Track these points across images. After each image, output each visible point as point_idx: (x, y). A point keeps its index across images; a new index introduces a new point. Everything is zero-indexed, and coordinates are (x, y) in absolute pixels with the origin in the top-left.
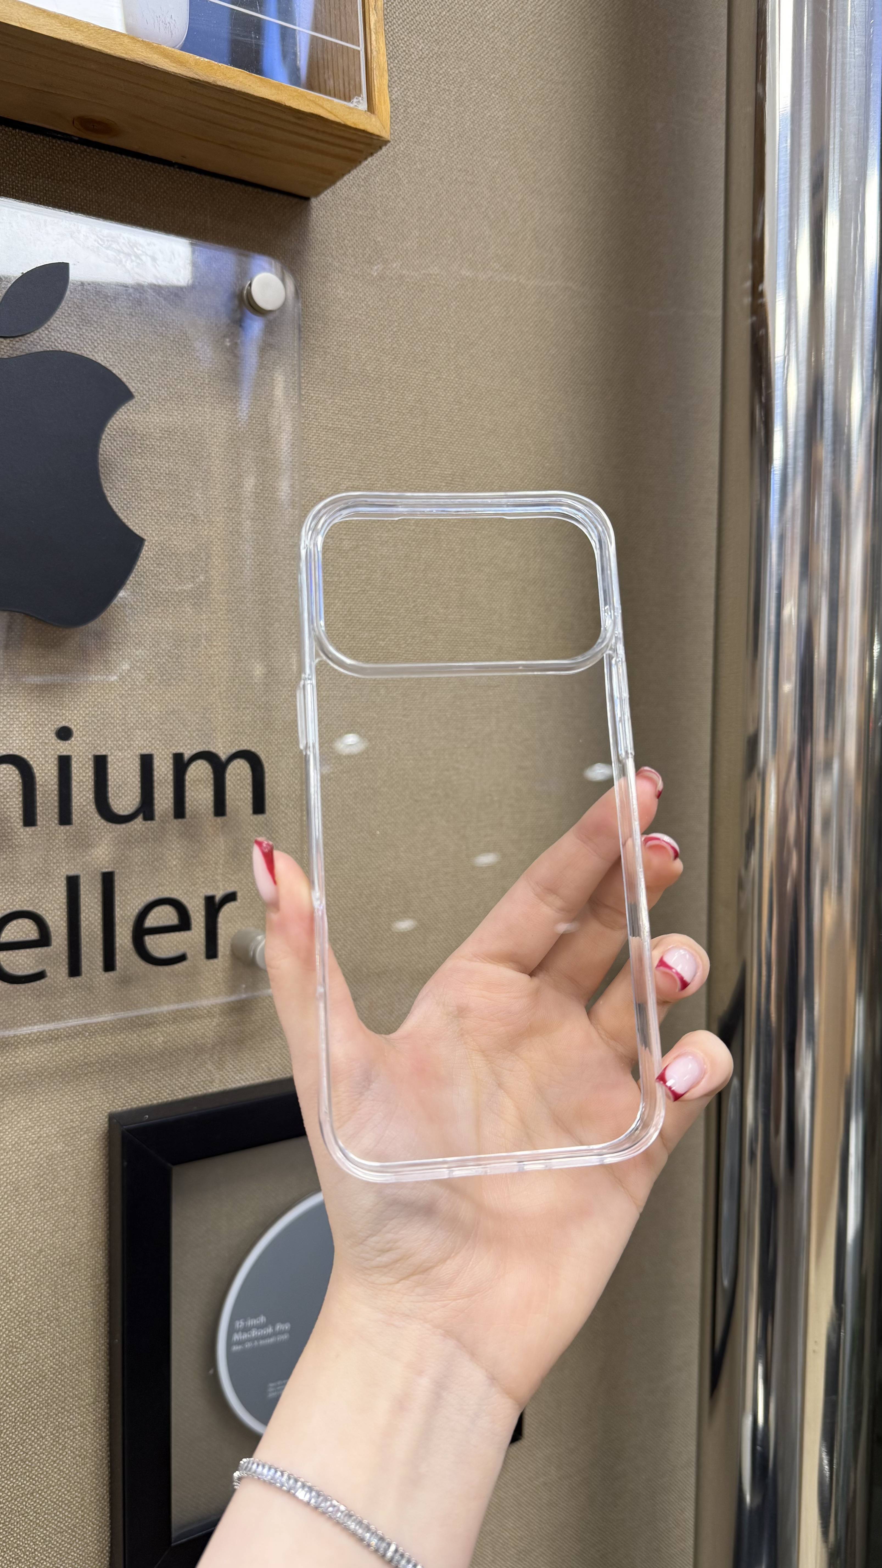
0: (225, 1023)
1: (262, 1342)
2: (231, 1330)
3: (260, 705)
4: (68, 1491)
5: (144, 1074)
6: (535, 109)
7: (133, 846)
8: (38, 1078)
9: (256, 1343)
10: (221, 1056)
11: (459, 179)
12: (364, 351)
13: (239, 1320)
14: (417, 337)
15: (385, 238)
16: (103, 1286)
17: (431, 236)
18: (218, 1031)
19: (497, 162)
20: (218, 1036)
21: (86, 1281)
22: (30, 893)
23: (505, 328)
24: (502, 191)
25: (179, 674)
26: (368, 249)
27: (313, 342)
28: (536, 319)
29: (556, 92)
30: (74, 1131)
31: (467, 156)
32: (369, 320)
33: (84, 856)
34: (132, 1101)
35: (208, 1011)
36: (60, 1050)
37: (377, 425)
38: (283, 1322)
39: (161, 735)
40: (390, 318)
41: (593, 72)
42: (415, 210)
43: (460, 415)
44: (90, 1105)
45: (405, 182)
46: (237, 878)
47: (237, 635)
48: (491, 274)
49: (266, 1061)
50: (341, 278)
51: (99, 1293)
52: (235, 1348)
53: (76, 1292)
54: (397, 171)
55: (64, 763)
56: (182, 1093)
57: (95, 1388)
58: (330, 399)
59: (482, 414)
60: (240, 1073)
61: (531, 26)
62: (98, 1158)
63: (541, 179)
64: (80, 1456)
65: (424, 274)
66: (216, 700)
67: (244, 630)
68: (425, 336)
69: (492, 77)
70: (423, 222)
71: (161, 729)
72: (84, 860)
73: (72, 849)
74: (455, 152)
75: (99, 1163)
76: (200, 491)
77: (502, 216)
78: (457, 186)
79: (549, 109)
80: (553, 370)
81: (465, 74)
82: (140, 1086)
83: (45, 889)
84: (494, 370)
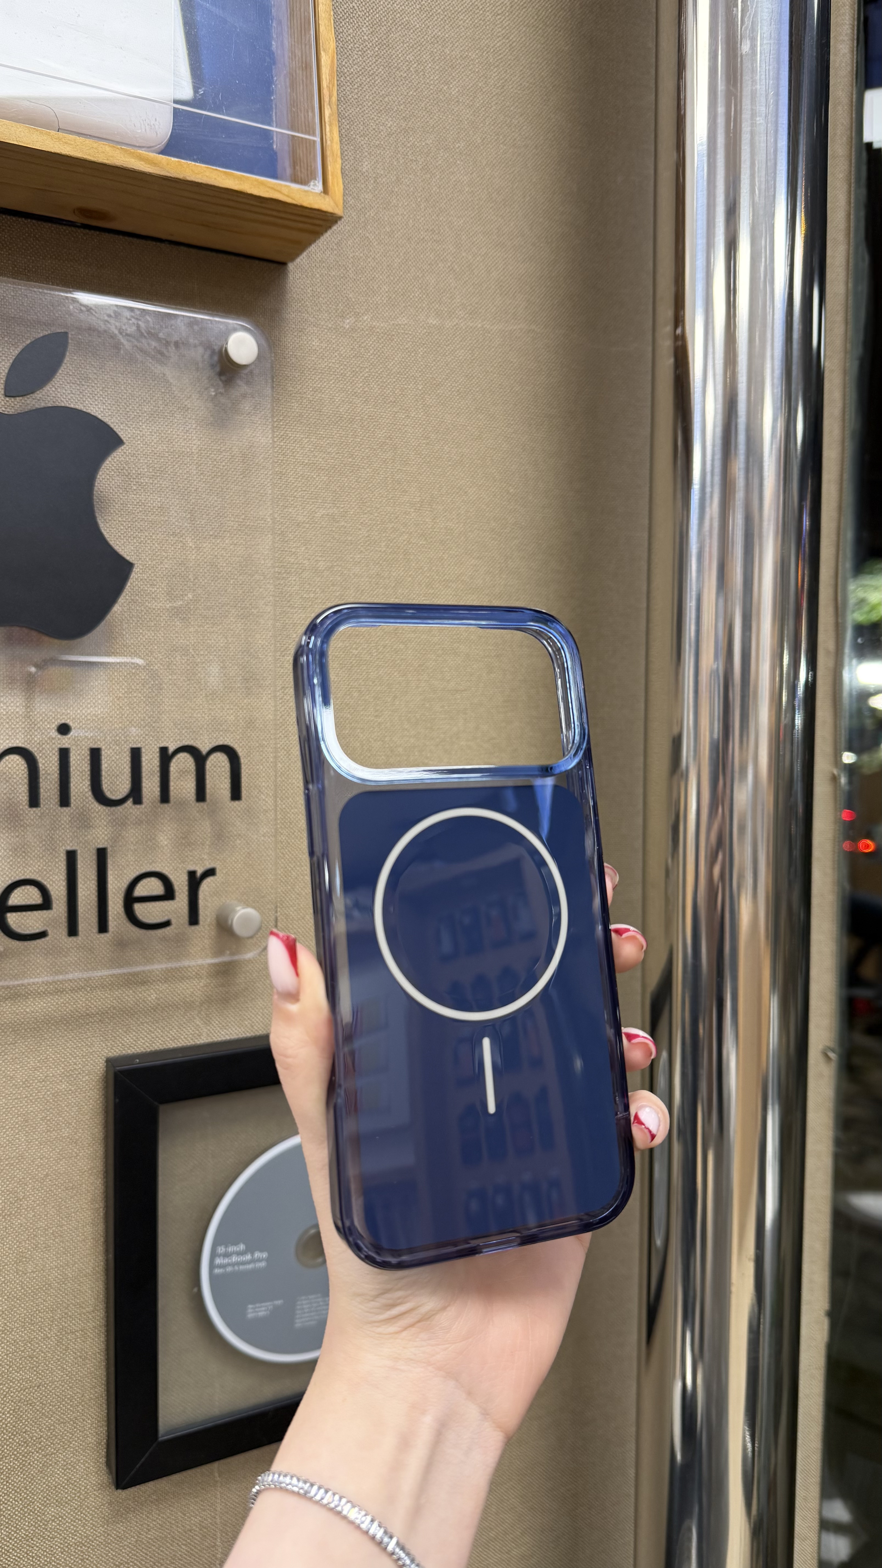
0: (212, 984)
1: (241, 1267)
2: (213, 1255)
3: (243, 706)
4: (71, 1387)
5: (139, 1025)
6: (499, 171)
7: (129, 827)
8: (45, 1025)
9: (236, 1268)
10: (208, 1013)
11: (426, 238)
12: (337, 395)
13: (220, 1245)
14: (386, 381)
15: (357, 294)
16: (101, 1209)
17: (400, 290)
18: (206, 991)
19: (462, 221)
20: (206, 995)
21: (87, 1203)
22: (39, 866)
23: (470, 370)
24: (467, 247)
25: (170, 679)
26: (340, 305)
27: (291, 389)
28: (500, 360)
29: (518, 155)
30: (77, 1073)
31: (433, 217)
32: (342, 367)
33: (86, 836)
34: (129, 1049)
35: (196, 973)
36: (65, 1002)
37: (350, 460)
38: (261, 1251)
39: (154, 732)
40: (361, 365)
41: (554, 135)
42: (384, 268)
43: (428, 449)
44: (91, 1051)
45: (375, 244)
46: (222, 857)
47: (222, 645)
48: (457, 321)
49: (249, 1019)
50: (316, 332)
51: (98, 1215)
52: (217, 1271)
53: (78, 1213)
54: (368, 235)
55: (64, 754)
56: (173, 1044)
57: (95, 1299)
58: (306, 438)
59: (449, 447)
60: (226, 1029)
61: (494, 98)
62: (98, 1097)
63: (504, 234)
64: (80, 1357)
65: (393, 324)
66: (203, 702)
67: (228, 641)
68: (394, 380)
69: (457, 146)
70: (392, 278)
71: (154, 727)
72: (86, 838)
73: (75, 829)
74: (422, 214)
75: (99, 1102)
76: (189, 521)
77: (467, 269)
78: (424, 245)
79: (512, 171)
80: (516, 405)
81: (431, 146)
82: (135, 1036)
83: (52, 863)
84: (460, 408)
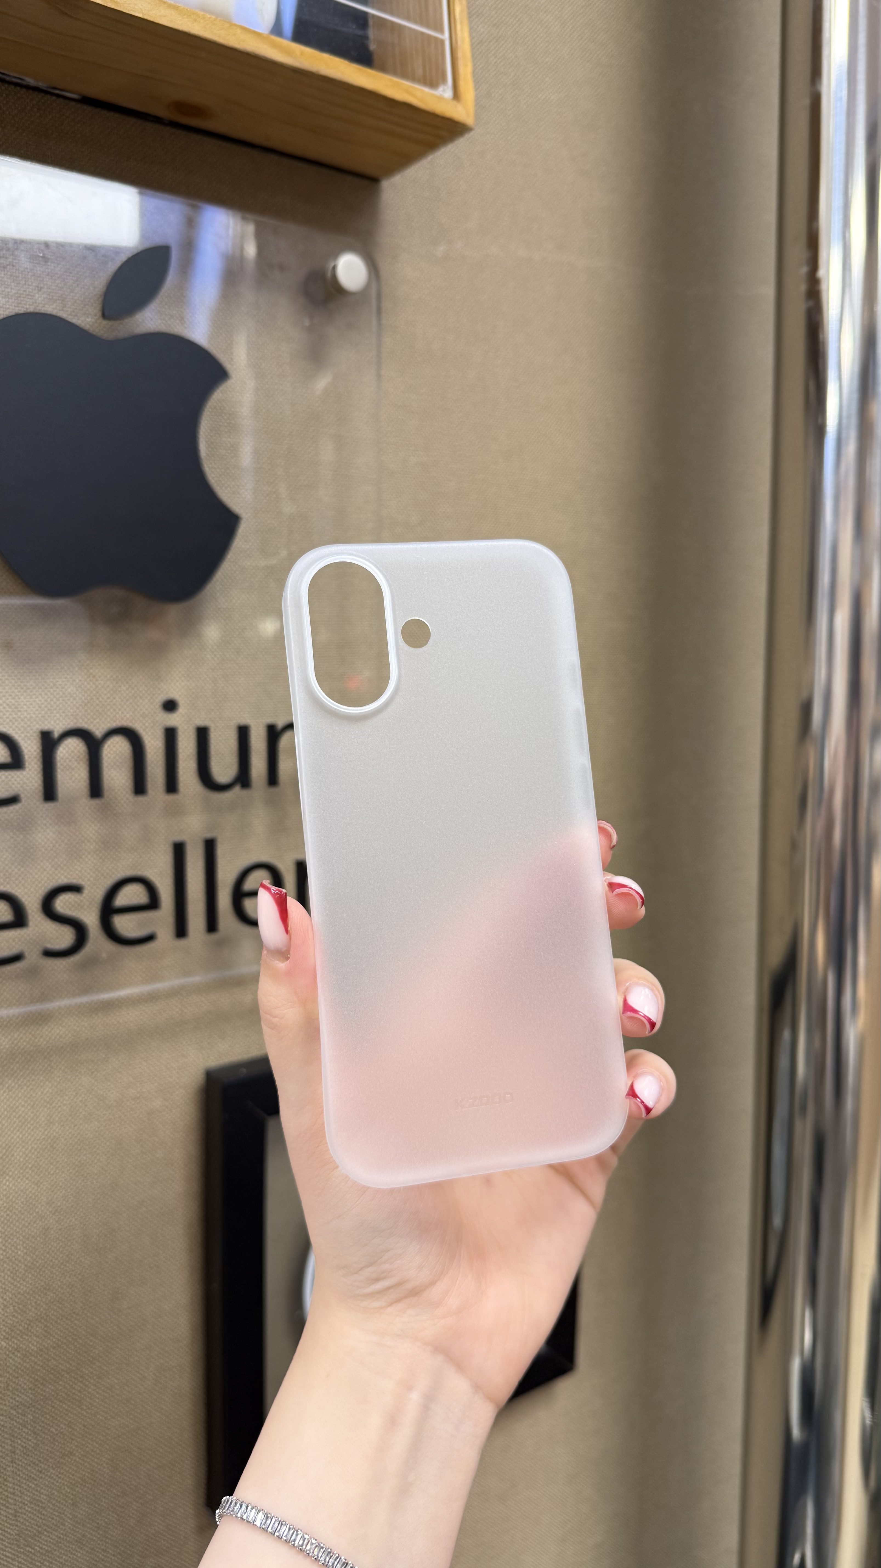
5: (235, 1031)
6: (585, 92)
8: (139, 1036)
11: (516, 162)
15: (449, 220)
17: (491, 218)
19: (550, 145)
23: (558, 309)
26: (433, 231)
27: (386, 321)
28: (586, 299)
29: (603, 76)
31: (523, 139)
32: (434, 300)
34: (227, 1056)
36: (160, 1010)
41: (637, 56)
42: (476, 192)
44: (187, 1061)
48: (545, 254)
50: (409, 259)
54: (460, 154)
55: (170, 735)
57: (191, 1330)
61: (581, 11)
62: (194, 1111)
63: (590, 162)
65: (485, 255)
68: (486, 316)
69: (546, 61)
70: (483, 204)
78: (514, 169)
79: (597, 92)
80: (601, 349)
82: (231, 1042)
